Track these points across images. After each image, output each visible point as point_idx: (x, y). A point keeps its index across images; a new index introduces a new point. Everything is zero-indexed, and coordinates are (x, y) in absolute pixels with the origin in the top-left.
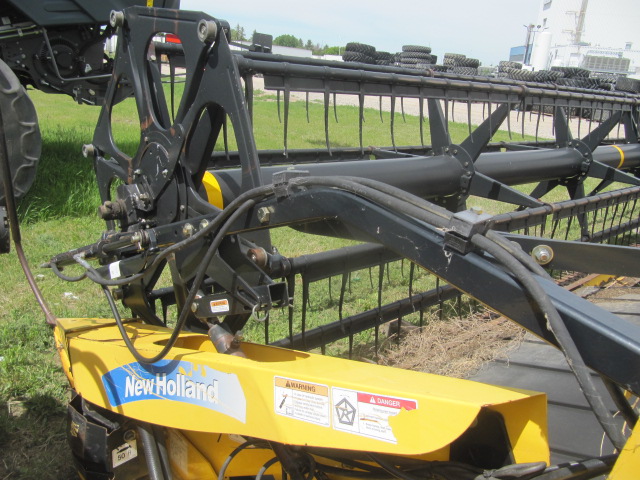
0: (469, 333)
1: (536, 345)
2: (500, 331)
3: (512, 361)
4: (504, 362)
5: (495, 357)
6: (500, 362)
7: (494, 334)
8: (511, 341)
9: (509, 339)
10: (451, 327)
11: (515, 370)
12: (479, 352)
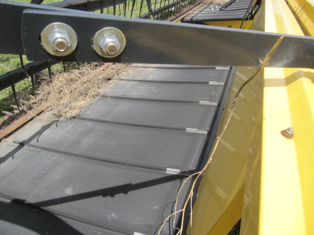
0: (85, 79)
1: (125, 82)
2: (104, 75)
3: (112, 95)
4: (107, 97)
5: (101, 93)
6: (104, 96)
7: (101, 77)
8: (111, 81)
9: (110, 79)
10: (73, 76)
11: (113, 102)
12: (91, 92)
